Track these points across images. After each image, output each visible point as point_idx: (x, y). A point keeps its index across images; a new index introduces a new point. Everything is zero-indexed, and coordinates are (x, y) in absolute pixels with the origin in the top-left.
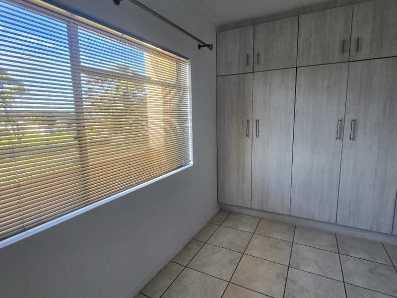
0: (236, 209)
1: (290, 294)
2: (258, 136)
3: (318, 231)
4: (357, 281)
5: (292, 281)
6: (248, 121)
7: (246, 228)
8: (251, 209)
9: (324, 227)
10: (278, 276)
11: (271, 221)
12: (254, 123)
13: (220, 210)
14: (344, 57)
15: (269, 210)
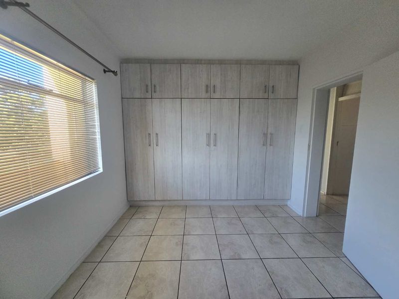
0: (144, 203)
1: (185, 254)
2: (157, 145)
4: (222, 232)
6: (149, 134)
7: (152, 216)
8: (155, 201)
9: (204, 203)
10: (177, 244)
11: (170, 207)
12: (155, 136)
13: (130, 206)
14: (208, 95)
15: (169, 199)
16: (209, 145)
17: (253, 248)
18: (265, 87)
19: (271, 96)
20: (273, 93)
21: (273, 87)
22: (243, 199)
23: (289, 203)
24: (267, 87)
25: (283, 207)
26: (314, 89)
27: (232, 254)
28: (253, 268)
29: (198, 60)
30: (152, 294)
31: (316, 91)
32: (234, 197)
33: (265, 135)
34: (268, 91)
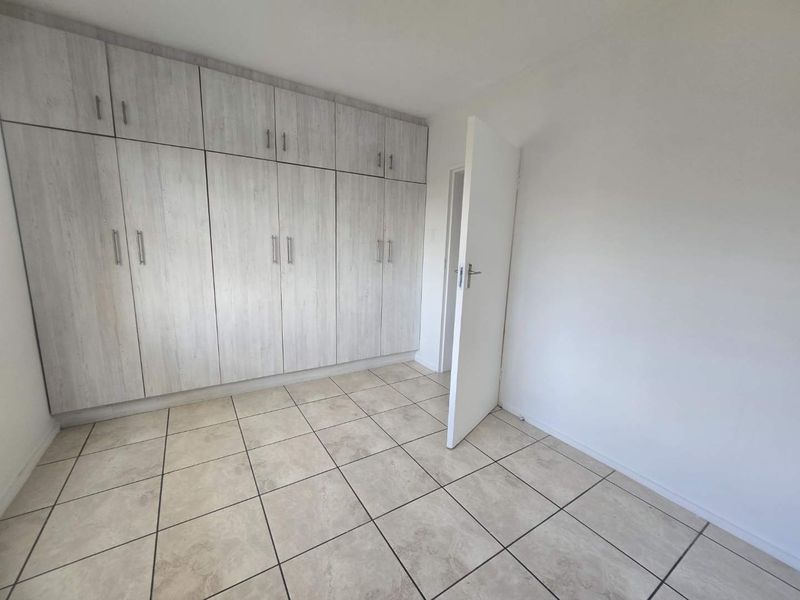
0: (109, 413)
2: (143, 262)
3: (263, 391)
4: (325, 423)
5: (259, 465)
6: (115, 233)
7: (147, 435)
8: (147, 399)
9: (271, 383)
10: (238, 471)
11: (188, 405)
12: (133, 238)
13: (62, 429)
14: (270, 154)
15: (184, 389)
16: (276, 261)
17: (383, 434)
18: (380, 155)
19: (389, 174)
20: (391, 168)
21: (391, 157)
22: (347, 360)
23: (417, 357)
24: (382, 156)
25: (409, 364)
26: (451, 171)
27: (354, 453)
28: (392, 462)
29: (244, 69)
30: (216, 577)
31: (454, 175)
32: (331, 361)
33: (380, 243)
34: (383, 164)
